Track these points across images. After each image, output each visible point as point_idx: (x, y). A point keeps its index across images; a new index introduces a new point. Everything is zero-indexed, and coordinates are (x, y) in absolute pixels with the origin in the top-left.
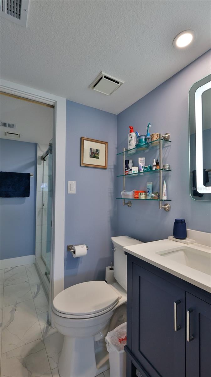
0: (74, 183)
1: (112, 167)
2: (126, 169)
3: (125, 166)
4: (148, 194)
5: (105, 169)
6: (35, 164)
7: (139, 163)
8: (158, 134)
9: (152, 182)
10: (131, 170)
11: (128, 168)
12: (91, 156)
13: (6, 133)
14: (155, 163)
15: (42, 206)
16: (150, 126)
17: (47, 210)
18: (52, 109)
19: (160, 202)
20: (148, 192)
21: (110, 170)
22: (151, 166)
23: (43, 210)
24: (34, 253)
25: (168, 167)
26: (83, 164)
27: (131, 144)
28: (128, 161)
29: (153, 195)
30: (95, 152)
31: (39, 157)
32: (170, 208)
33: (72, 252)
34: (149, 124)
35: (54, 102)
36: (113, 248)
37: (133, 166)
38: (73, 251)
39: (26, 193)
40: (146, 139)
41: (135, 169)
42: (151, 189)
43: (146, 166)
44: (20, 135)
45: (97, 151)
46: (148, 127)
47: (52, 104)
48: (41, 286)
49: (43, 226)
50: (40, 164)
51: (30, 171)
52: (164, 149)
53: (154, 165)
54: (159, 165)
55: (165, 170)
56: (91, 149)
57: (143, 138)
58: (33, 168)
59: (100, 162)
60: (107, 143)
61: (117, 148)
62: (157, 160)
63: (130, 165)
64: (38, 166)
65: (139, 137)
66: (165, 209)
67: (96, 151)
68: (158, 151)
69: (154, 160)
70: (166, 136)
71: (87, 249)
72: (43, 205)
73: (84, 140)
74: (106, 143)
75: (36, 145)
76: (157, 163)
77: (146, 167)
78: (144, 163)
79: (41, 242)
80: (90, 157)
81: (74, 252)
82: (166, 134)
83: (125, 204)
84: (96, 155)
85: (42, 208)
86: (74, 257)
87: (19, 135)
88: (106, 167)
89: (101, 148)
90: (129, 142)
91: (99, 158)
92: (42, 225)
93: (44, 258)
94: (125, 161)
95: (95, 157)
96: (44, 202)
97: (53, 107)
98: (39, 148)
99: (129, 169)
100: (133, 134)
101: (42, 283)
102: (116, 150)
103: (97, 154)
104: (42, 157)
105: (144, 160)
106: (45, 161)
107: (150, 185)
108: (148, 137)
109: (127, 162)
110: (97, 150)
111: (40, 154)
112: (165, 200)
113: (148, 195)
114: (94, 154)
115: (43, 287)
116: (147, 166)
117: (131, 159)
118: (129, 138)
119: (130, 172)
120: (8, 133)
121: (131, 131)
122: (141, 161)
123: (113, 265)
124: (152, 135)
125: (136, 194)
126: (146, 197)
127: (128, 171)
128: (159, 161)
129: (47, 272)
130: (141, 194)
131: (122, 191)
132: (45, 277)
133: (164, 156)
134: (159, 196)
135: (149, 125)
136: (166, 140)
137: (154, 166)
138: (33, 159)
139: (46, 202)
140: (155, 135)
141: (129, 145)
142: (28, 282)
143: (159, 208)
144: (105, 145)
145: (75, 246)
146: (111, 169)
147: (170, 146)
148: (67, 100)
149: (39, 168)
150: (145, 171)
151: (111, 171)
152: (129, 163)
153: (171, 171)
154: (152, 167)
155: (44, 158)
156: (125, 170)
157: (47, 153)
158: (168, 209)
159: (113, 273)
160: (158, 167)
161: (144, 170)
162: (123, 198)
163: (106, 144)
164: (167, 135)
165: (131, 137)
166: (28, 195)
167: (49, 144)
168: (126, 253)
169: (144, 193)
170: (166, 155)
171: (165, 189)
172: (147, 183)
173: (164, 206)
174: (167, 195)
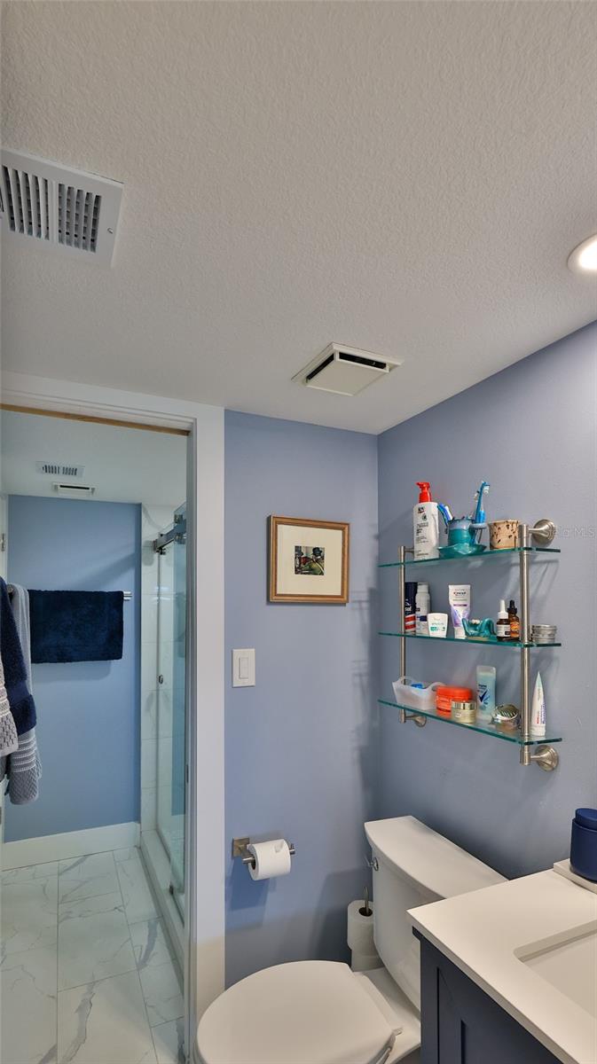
0: (250, 653)
1: (364, 596)
2: (410, 609)
3: (405, 601)
4: (482, 703)
5: (344, 604)
6: (136, 562)
7: (452, 602)
8: (513, 523)
9: (494, 669)
10: (424, 619)
11: (414, 610)
12: (298, 570)
13: (56, 486)
14: (504, 614)
15: (158, 686)
16: (486, 488)
17: (171, 693)
18: (184, 438)
19: (523, 749)
20: (481, 699)
21: (356, 605)
22: (490, 622)
23: (161, 693)
24: (137, 818)
25: (549, 633)
26: (276, 595)
27: (423, 537)
28: (415, 585)
29: (500, 718)
30: (311, 556)
31: (147, 542)
32: (555, 759)
33: (246, 863)
34: (484, 485)
35: (192, 421)
36: (370, 859)
37: (431, 611)
38: (249, 861)
39: (110, 648)
40: (472, 531)
41: (437, 622)
42: (490, 687)
43: (474, 621)
44: (93, 489)
45: (317, 551)
46: (480, 493)
47: (184, 426)
48: (159, 929)
49: (161, 741)
50: (151, 563)
51: (123, 584)
52: (534, 568)
53: (501, 620)
54: (517, 620)
55: (539, 645)
56: (298, 549)
57: (465, 526)
58: (130, 575)
59: (327, 583)
60: (348, 524)
61: (378, 537)
62: (512, 603)
63: (422, 598)
64: (144, 568)
65: (451, 522)
66: (540, 763)
67: (314, 554)
68: (515, 571)
69: (503, 603)
70: (542, 531)
71: (291, 854)
72: (160, 680)
73: (277, 523)
74: (341, 526)
75: (138, 508)
76: (512, 610)
77: (476, 625)
78: (468, 603)
79: (157, 787)
80: (297, 572)
81: (254, 864)
82: (540, 524)
83: (405, 717)
84: (314, 566)
85: (158, 690)
86: (255, 879)
87: (90, 490)
88: (345, 598)
89: (329, 541)
90: (418, 531)
91: (322, 574)
92: (157, 739)
93: (164, 831)
94: (406, 584)
95: (312, 571)
96: (161, 673)
97: (187, 433)
98: (147, 516)
99: (419, 614)
100: (431, 508)
101: (162, 916)
102: (376, 543)
103: (317, 561)
104: (155, 542)
105: (468, 592)
106: (164, 553)
107: (487, 676)
108: (480, 525)
109: (411, 590)
110: (318, 548)
111: (150, 533)
112: (539, 742)
113: (483, 708)
114: (309, 562)
115: (163, 931)
116: (478, 622)
117: (423, 581)
118: (418, 519)
119: (421, 629)
120: (61, 486)
121: (423, 498)
122: (457, 596)
123: (370, 898)
124: (495, 524)
125: (445, 699)
126: (474, 716)
127: (414, 618)
128: (517, 606)
129: (176, 886)
130: (458, 708)
131: (395, 681)
132: (169, 901)
133: (536, 591)
134: (519, 723)
135: (482, 489)
136: (541, 542)
137: (501, 622)
138: (131, 551)
139: (168, 671)
140: (503, 527)
141: (418, 539)
142: (122, 908)
143: (522, 761)
144: (341, 532)
145: (255, 846)
146: (360, 602)
147: (556, 561)
148: (226, 410)
149: (148, 572)
150: (473, 635)
151: (361, 609)
152: (416, 592)
153: (560, 645)
154: (495, 624)
155: (161, 548)
156: (406, 613)
157: (169, 537)
158: (550, 763)
159: (372, 926)
160: (516, 626)
161: (467, 633)
162: (399, 703)
163: (343, 529)
164: (545, 527)
165: (425, 517)
166: (118, 656)
167: (175, 516)
168: (416, 933)
169: (467, 705)
170: (542, 591)
171: (539, 703)
172: (478, 668)
173: (536, 754)
174: (547, 720)
